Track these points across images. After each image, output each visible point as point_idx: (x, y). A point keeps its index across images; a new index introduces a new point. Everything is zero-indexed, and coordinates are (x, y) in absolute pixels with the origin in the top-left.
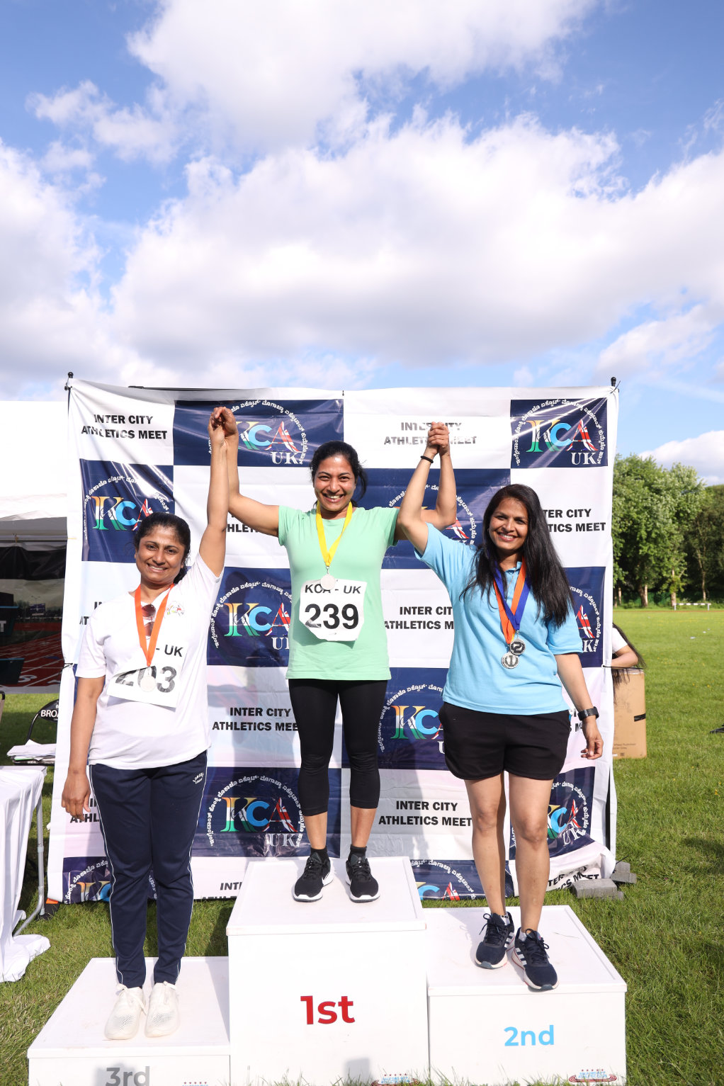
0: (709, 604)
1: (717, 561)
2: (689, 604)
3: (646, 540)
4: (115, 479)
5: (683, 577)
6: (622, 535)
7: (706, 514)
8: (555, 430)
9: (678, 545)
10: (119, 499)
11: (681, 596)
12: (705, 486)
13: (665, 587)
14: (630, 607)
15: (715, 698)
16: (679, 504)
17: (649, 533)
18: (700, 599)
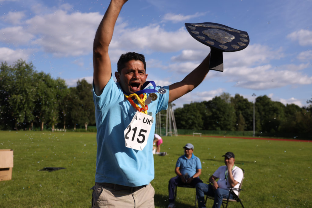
0: (66, 130)
1: (70, 115)
2: (58, 130)
3: (44, 104)
5: (57, 120)
6: (35, 102)
7: (68, 97)
9: (56, 108)
11: (56, 127)
12: (68, 87)
13: (50, 123)
14: (36, 130)
16: (58, 92)
17: (45, 102)
18: (63, 128)
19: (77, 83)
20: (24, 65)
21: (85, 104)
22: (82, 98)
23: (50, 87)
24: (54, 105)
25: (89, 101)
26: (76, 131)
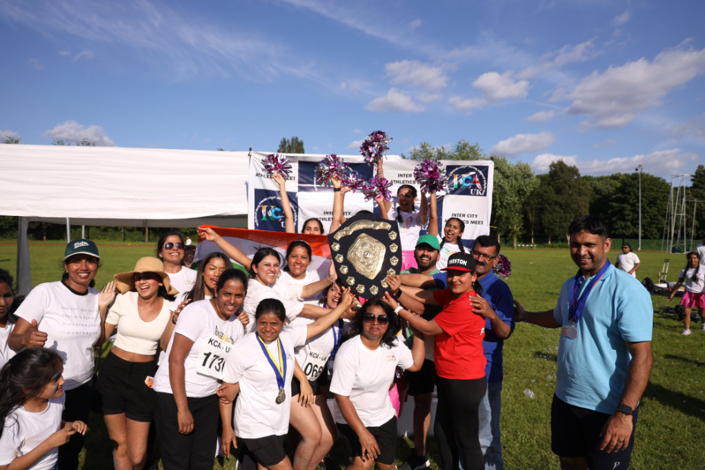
0: (535, 246)
1: (540, 219)
2: (523, 245)
3: (500, 206)
4: (272, 198)
5: (520, 229)
7: (535, 192)
8: (464, 180)
9: (518, 210)
10: (272, 207)
11: (519, 241)
12: (535, 175)
13: (510, 235)
15: (534, 299)
16: (520, 185)
17: (501, 202)
18: (529, 242)
19: (550, 166)
20: (468, 149)
21: (564, 202)
22: (558, 191)
23: (508, 177)
24: (514, 206)
25: (570, 195)
26: (552, 247)
